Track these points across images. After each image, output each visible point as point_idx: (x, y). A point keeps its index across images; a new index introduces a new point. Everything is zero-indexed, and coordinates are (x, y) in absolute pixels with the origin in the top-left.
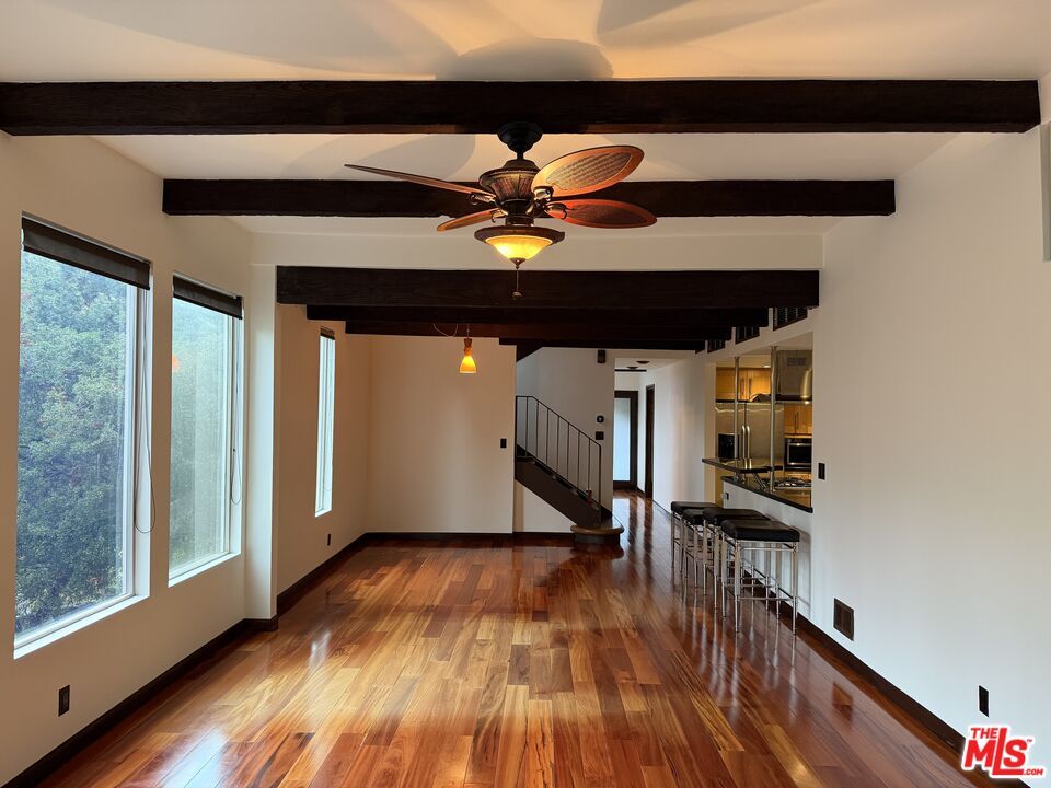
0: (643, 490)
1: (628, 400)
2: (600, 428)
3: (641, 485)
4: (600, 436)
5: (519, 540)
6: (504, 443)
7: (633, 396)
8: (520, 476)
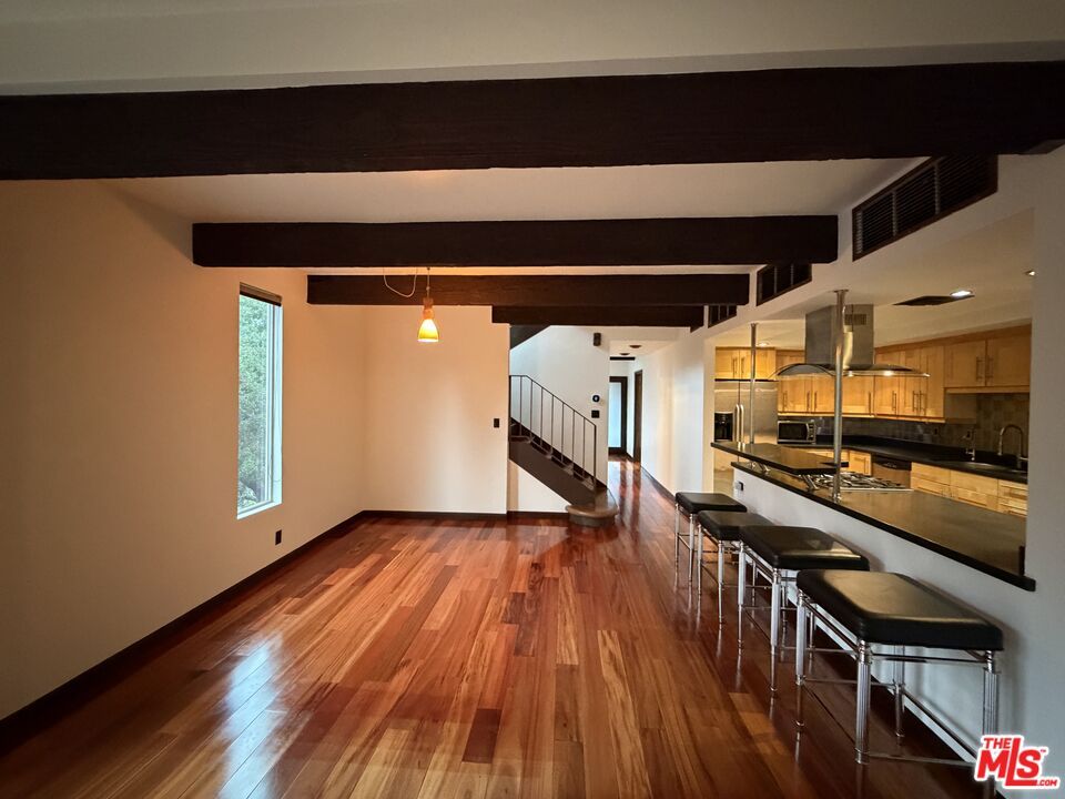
0: (632, 455)
1: (620, 384)
2: (595, 406)
3: (630, 450)
4: (596, 414)
5: (513, 519)
6: (497, 423)
7: (623, 381)
8: (513, 455)
